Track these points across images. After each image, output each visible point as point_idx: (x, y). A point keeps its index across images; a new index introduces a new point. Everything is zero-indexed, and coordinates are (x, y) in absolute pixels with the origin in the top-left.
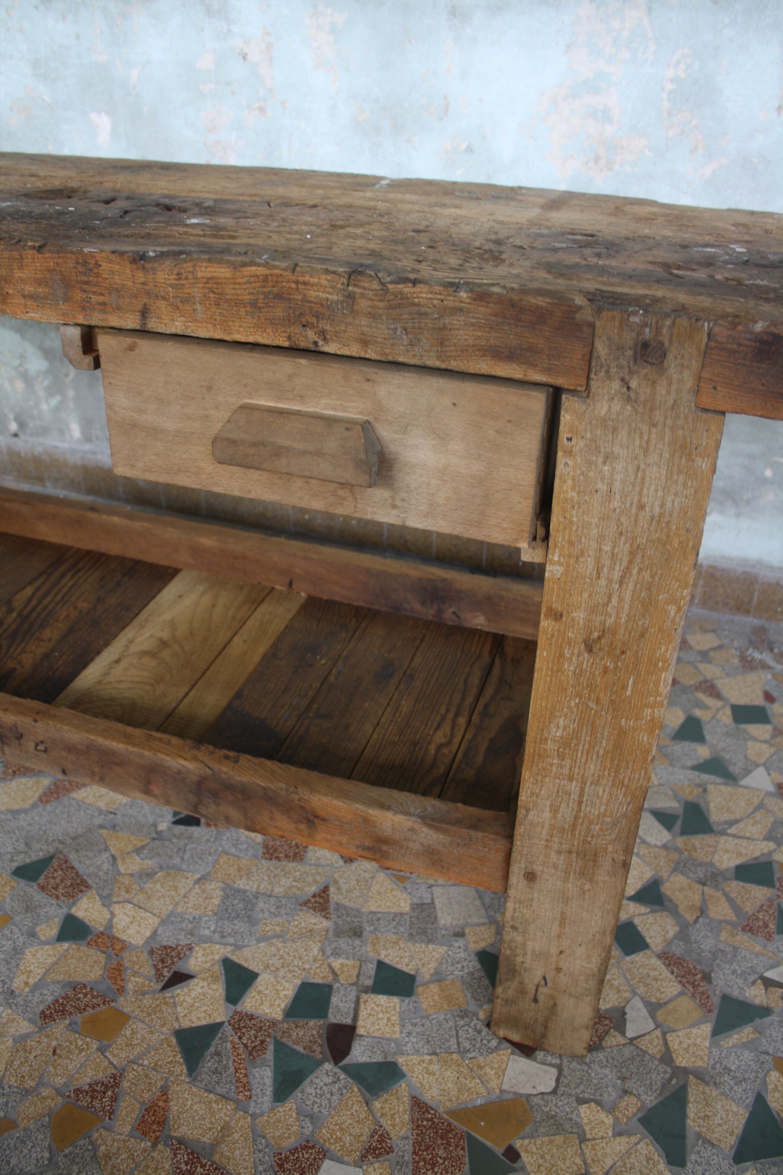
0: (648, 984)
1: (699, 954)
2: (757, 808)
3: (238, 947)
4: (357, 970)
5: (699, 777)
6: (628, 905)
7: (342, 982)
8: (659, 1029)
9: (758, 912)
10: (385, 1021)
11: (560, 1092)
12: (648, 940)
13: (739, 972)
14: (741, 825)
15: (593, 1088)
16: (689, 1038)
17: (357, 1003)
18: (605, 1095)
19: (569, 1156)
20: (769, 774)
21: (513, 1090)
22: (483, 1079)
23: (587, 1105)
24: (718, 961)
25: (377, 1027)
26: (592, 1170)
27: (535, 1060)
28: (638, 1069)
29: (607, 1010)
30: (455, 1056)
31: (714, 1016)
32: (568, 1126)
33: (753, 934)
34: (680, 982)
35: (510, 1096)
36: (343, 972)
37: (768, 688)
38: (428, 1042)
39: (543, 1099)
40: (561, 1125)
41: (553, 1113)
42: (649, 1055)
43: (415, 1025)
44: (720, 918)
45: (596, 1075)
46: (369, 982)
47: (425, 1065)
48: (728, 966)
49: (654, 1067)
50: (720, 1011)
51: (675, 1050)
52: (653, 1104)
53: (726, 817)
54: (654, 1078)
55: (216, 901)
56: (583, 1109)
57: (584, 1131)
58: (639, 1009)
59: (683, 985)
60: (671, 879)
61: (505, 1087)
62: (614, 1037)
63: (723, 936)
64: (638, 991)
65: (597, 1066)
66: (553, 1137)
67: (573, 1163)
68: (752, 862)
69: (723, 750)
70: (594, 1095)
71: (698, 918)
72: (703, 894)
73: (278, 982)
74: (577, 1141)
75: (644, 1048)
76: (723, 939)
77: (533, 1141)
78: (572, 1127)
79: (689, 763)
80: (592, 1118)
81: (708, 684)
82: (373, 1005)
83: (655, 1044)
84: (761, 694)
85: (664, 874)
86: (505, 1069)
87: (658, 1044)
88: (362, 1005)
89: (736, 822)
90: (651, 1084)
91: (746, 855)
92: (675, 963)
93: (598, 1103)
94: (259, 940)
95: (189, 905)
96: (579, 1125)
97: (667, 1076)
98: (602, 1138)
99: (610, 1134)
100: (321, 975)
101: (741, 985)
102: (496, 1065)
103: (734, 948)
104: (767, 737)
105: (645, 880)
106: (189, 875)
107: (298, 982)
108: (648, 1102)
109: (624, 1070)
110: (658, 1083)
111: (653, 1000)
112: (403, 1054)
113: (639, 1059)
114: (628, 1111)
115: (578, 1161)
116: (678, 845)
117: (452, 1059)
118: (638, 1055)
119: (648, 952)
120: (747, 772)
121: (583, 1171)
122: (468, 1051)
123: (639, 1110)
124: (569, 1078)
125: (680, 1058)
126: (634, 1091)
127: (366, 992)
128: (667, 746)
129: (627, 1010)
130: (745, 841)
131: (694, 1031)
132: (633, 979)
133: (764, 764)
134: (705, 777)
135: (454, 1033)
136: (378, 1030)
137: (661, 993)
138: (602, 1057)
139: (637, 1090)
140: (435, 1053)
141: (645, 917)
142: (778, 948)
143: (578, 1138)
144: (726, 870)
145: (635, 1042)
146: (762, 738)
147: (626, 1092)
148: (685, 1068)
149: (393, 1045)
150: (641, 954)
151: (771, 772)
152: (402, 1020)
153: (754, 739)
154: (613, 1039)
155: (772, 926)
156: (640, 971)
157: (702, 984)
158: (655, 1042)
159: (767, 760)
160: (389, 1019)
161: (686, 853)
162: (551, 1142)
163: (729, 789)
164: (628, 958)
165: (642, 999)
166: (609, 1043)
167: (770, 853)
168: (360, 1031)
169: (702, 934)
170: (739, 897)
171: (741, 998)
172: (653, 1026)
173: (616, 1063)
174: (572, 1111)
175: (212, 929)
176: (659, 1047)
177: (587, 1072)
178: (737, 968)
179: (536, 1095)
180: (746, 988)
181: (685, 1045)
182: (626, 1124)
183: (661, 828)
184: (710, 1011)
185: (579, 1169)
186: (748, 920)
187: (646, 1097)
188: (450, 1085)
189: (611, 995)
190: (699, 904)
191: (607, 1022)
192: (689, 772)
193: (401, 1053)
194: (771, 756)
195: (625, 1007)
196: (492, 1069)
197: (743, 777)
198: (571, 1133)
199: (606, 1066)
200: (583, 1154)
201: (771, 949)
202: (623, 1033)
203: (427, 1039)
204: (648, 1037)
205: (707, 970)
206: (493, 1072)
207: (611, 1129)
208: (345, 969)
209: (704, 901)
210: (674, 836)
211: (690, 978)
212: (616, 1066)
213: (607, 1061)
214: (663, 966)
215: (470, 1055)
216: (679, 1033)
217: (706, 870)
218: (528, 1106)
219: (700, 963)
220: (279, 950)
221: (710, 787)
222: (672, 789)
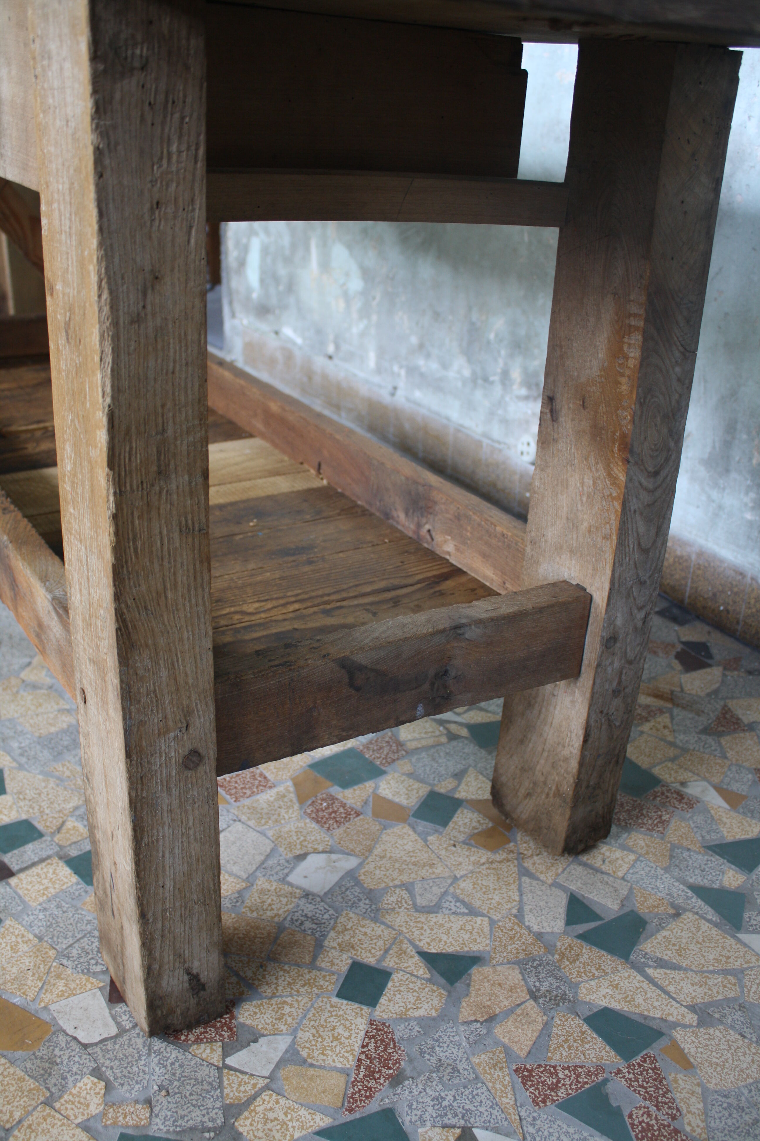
0: (320, 1036)
1: (422, 1053)
2: (725, 972)
3: (21, 767)
4: (79, 838)
5: (688, 898)
6: (412, 957)
7: (56, 839)
8: (268, 1080)
9: (564, 1068)
10: (41, 887)
11: (90, 1050)
12: (383, 1000)
13: (445, 1103)
14: (676, 975)
15: (125, 1072)
16: (286, 1114)
17: (42, 860)
18: (126, 1087)
19: (16, 1104)
21: (55, 1015)
22: (45, 987)
23: (96, 1080)
24: (434, 1075)
25: (29, 887)
26: (16, 1133)
27: (110, 1009)
28: (191, 1094)
29: (243, 1025)
30: (52, 953)
31: (349, 1117)
32: (53, 1081)
33: (524, 1084)
34: (359, 1060)
35: (45, 1016)
36: (67, 832)
38: (50, 926)
39: (67, 1043)
40: (50, 1074)
41: (58, 1060)
42: (222, 1092)
43: (58, 907)
44: (506, 1041)
45: (145, 1065)
46: (74, 853)
47: (20, 940)
48: (440, 1087)
49: (210, 1106)
50: (362, 1119)
51: (254, 1110)
52: (157, 1135)
53: (667, 955)
54: (194, 1114)
55: (53, 730)
56: (89, 1080)
57: (60, 1097)
58: (275, 1049)
59: (358, 1066)
60: (499, 968)
61: (52, 1007)
62: (212, 1050)
63: (481, 1059)
64: (300, 1034)
65: (156, 1060)
66: (27, 1078)
67: (11, 1113)
68: (633, 1017)
70: (116, 1079)
71: (476, 1021)
72: (519, 1005)
73: (11, 807)
74: (42, 1099)
75: (226, 1082)
76: (476, 1060)
77: (8, 1065)
78: (55, 1085)
79: (694, 880)
80: (84, 1094)
82: (51, 871)
83: (242, 1089)
85: (498, 958)
86: (74, 995)
87: (245, 1091)
88: (44, 864)
89: (676, 967)
90: (182, 1117)
91: (638, 1006)
92: (382, 1041)
93: (108, 1087)
94: (41, 772)
95: (31, 721)
96: (63, 1089)
97: (210, 1125)
98: (67, 1117)
99: (79, 1120)
100: (48, 824)
101: (427, 1116)
102: (72, 985)
103: (477, 1078)
105: (466, 949)
106: (62, 702)
107: (24, 817)
108: (156, 1128)
109: (176, 1083)
110: (191, 1123)
111: (304, 1054)
112: (17, 920)
113: (206, 1087)
114: (125, 1117)
115: (17, 1115)
116: (559, 944)
117: (46, 953)
118: (210, 1083)
119: (366, 1009)
121: (8, 1126)
122: (69, 957)
123: (137, 1127)
124: (117, 1047)
125: (248, 1122)
126: (156, 1110)
127: (60, 858)
128: (688, 849)
129: (261, 1040)
130: (658, 991)
131: (303, 1112)
132: (310, 1020)
134: (698, 903)
135: (79, 936)
136: (27, 889)
137: (323, 1054)
138: (173, 1056)
139: (161, 1109)
140: (40, 939)
141: (414, 979)
142: (534, 1119)
143: (47, 1098)
144: (586, 1003)
145: (225, 1071)
147: (149, 1102)
148: (241, 1134)
149: (20, 908)
150: (356, 1005)
152: (56, 896)
154: (208, 1051)
155: (562, 1093)
156: (332, 1019)
157: (382, 1081)
158: (248, 1087)
160: (47, 888)
161: (557, 957)
162: (21, 1079)
163: (714, 932)
164: (335, 1000)
165: (293, 1042)
166: (197, 1052)
167: (675, 1025)
168: (13, 881)
169: (457, 1038)
170: (562, 1038)
171: (407, 1127)
172: (267, 1073)
173: (178, 1072)
174: (76, 1073)
175: (23, 745)
176: (242, 1095)
177: (140, 1057)
178: (450, 1097)
179: (67, 1035)
180: (428, 1124)
181: (271, 1115)
182: (106, 1127)
183: (563, 916)
184: (350, 1110)
185: (8, 1121)
186: (540, 1066)
187: (160, 1123)
188: (14, 970)
189: (267, 1015)
190: (498, 1011)
191: (226, 1034)
192: (682, 887)
193: (16, 917)
195: (264, 1035)
196: (66, 985)
197: (755, 931)
198: (48, 1089)
199: (165, 1067)
200: (29, 1113)
201: (523, 1114)
202: (226, 1054)
203: (51, 924)
204: (246, 1078)
205: (408, 1072)
206: (61, 988)
207: (85, 1117)
208: (72, 832)
209: (510, 1011)
210: (565, 933)
211: (377, 1065)
212: (174, 1074)
213: (172, 1064)
214: (362, 1034)
215: (65, 962)
216: (282, 1101)
217: (558, 987)
218: (48, 1037)
219: (411, 1061)
220: (45, 787)
221: (689, 916)
222: (631, 889)
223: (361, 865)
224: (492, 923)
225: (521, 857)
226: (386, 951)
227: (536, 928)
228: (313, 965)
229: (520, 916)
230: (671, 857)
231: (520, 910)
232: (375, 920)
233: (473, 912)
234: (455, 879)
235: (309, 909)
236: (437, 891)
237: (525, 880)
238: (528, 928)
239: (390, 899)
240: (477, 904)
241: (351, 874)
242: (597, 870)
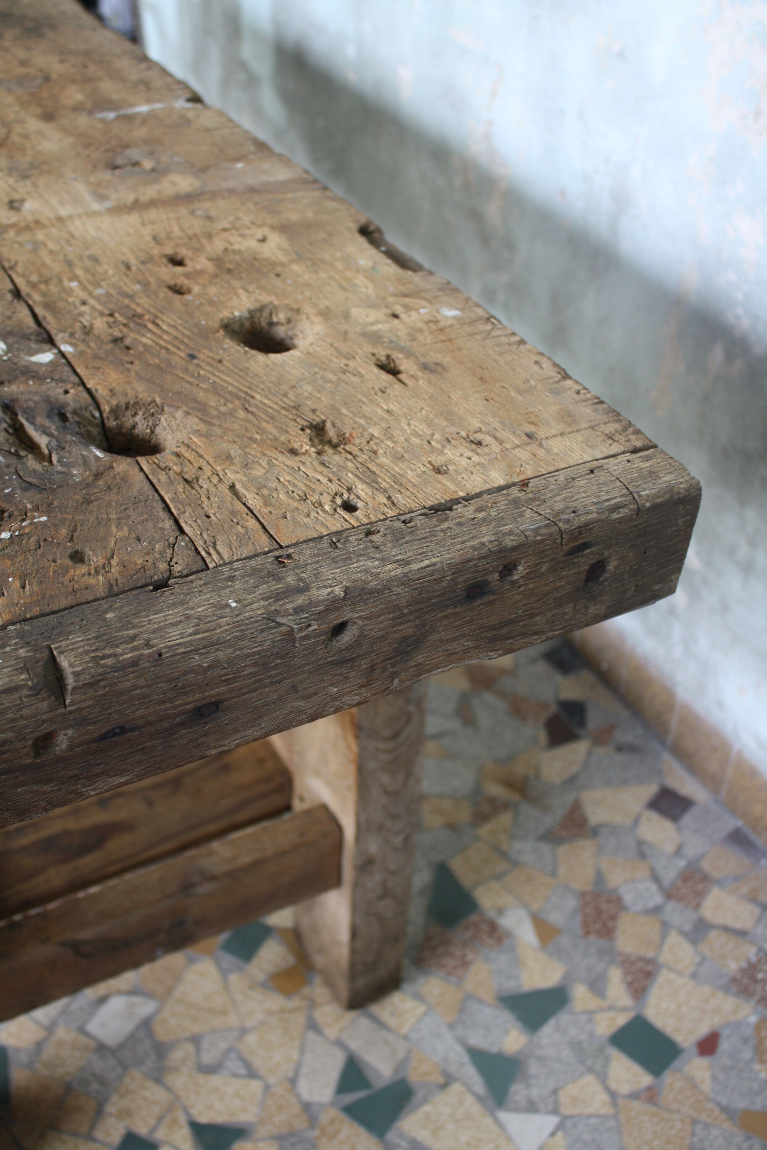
5: (462, 1064)
6: (181, 1127)
20: (553, 1134)
37: (726, 1032)
60: (261, 1144)
69: (541, 1059)
79: (477, 1040)
81: (649, 968)
84: (704, 1030)
85: (262, 1131)
104: (625, 1089)
105: (234, 1119)
116: (323, 1116)
120: (531, 1108)
128: (480, 1001)
133: (565, 1118)
134: (469, 1071)
146: (613, 1085)
151: (560, 1135)
153: (603, 1079)
159: (580, 1116)
161: (316, 1133)
163: (476, 1109)
183: (334, 1083)
192: (459, 1050)
194: (590, 1116)
197: (517, 1110)
210: (333, 1104)
221: (456, 1088)
222: (409, 1052)
223: (158, 1012)
224: (267, 1087)
225: (313, 1004)
226: (160, 1119)
227: (306, 1096)
228: (89, 1137)
229: (293, 1081)
230: (461, 1010)
231: (297, 1073)
232: (158, 1081)
233: (252, 1074)
234: (244, 1031)
235: (99, 1065)
236: (223, 1045)
237: (311, 1035)
238: (298, 1096)
239: (176, 1055)
240: (257, 1063)
241: (146, 1024)
242: (382, 1025)
